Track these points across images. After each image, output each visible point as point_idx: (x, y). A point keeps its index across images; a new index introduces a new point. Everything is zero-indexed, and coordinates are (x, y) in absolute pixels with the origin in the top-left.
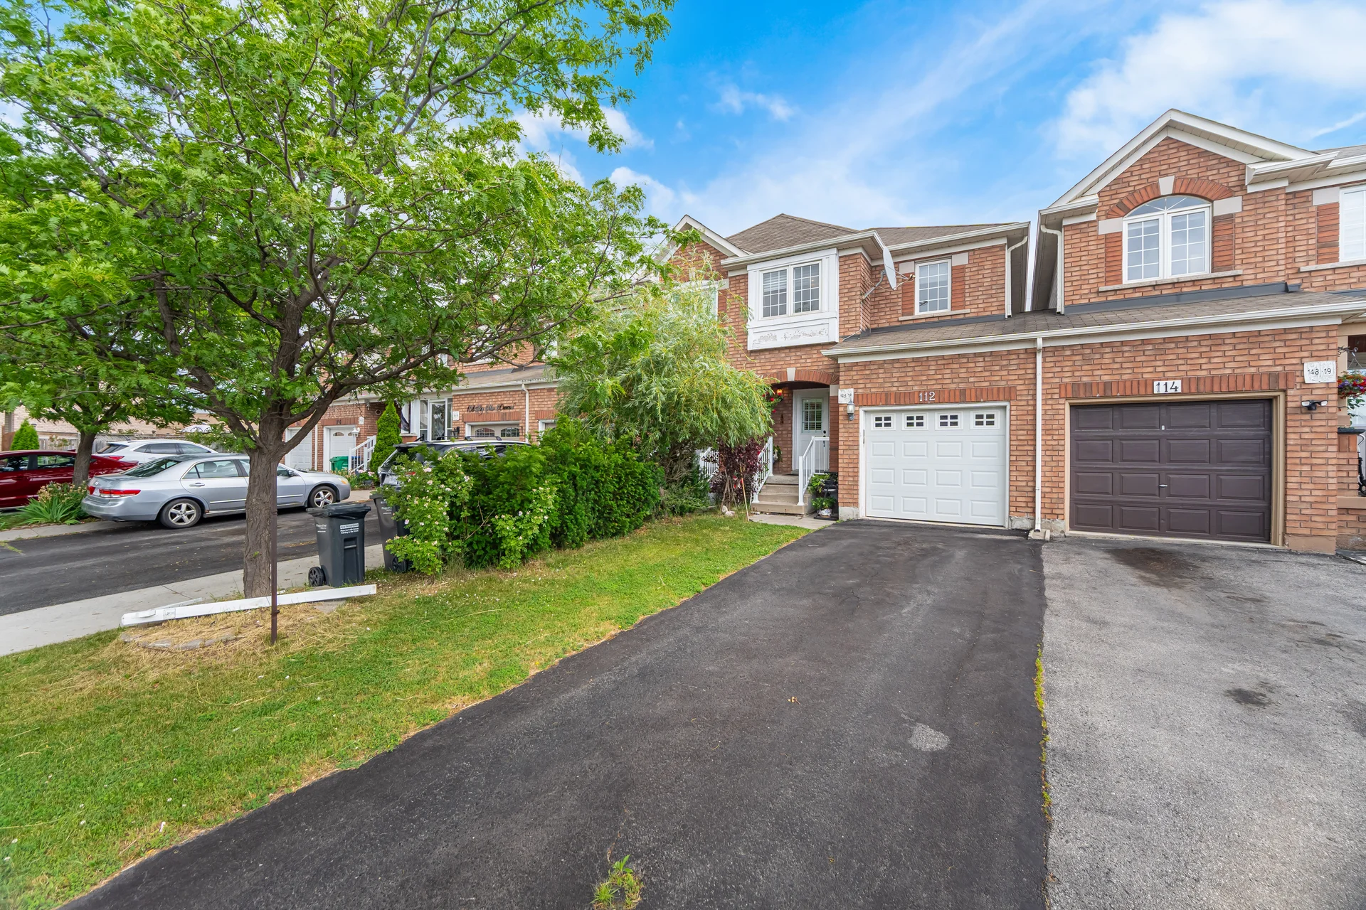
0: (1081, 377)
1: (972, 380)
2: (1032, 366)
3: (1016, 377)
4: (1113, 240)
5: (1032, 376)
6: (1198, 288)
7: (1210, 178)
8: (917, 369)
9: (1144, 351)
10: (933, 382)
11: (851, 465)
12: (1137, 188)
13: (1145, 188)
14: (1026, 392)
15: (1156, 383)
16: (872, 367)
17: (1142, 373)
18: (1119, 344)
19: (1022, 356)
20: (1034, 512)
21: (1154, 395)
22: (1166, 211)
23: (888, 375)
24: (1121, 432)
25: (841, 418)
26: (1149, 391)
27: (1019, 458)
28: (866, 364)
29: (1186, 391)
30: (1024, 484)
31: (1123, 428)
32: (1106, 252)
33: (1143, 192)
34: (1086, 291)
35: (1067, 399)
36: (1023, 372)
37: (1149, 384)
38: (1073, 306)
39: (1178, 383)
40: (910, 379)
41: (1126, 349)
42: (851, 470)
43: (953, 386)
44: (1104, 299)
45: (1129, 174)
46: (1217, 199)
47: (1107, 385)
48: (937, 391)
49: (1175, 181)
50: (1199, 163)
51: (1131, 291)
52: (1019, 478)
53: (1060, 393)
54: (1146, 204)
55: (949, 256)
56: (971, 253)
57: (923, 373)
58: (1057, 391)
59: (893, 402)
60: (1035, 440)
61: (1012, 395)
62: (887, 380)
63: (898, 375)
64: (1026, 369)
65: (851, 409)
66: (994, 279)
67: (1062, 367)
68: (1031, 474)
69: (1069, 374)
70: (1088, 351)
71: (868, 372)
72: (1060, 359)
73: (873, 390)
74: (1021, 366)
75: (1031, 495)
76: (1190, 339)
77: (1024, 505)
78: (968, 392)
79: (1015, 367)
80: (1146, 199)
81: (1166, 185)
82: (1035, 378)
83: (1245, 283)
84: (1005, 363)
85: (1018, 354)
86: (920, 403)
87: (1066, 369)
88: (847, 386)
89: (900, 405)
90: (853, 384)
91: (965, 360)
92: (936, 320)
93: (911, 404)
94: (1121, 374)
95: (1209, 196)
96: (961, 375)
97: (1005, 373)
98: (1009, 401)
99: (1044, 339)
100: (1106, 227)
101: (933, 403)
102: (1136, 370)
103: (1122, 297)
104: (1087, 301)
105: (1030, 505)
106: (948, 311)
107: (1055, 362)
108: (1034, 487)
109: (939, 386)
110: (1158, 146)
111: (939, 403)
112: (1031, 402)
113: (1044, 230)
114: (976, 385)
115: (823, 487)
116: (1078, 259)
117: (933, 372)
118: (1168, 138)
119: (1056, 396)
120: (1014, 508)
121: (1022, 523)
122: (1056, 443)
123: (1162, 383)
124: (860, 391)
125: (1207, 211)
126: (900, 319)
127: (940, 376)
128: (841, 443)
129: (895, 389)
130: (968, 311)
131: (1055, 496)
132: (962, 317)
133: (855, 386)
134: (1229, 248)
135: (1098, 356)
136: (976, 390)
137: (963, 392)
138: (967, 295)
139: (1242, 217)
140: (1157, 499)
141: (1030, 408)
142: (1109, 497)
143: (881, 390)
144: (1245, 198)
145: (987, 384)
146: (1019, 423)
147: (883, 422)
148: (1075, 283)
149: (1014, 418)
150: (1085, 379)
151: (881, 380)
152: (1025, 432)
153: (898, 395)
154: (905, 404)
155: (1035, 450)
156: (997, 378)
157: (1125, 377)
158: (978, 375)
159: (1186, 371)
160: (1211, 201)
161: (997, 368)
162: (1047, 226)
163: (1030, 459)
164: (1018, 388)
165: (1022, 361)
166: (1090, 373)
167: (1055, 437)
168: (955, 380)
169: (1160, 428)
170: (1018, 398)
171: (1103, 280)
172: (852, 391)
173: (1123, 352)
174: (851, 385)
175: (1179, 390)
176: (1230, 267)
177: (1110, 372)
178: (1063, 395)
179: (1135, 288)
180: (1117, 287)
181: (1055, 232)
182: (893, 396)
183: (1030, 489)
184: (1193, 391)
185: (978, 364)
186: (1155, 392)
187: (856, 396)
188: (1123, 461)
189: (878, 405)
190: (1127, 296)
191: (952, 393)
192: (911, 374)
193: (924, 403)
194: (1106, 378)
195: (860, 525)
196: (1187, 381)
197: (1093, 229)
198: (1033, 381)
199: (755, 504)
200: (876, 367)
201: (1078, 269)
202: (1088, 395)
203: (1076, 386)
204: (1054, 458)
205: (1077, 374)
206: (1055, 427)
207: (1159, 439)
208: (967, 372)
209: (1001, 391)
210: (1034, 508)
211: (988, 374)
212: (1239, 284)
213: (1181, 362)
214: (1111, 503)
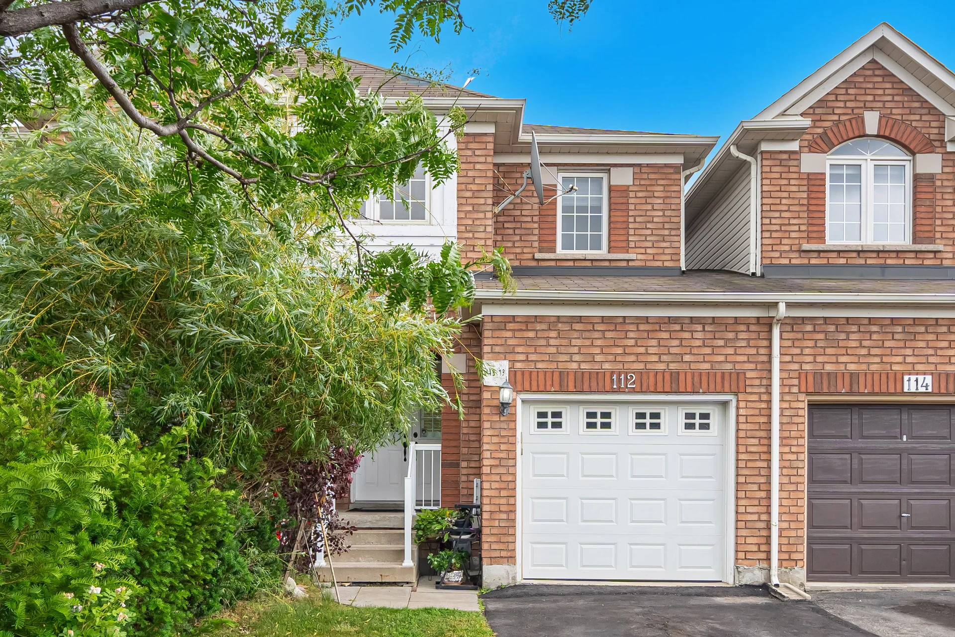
0: (824, 363)
1: (687, 358)
2: (765, 343)
3: (745, 358)
4: (815, 182)
5: (765, 359)
6: (901, 262)
7: (914, 124)
8: (609, 335)
9: (893, 333)
10: (633, 358)
11: (504, 493)
12: (843, 118)
13: (850, 120)
14: (757, 382)
15: (906, 378)
16: (539, 327)
17: (891, 364)
18: (866, 322)
19: (752, 328)
20: (768, 559)
21: (903, 393)
22: (869, 156)
23: (565, 342)
24: (860, 443)
25: (486, 410)
26: (899, 390)
27: (749, 480)
28: (529, 321)
29: (936, 391)
30: (755, 517)
31: (863, 437)
32: (809, 198)
33: (848, 124)
34: (787, 248)
35: (808, 394)
36: (753, 351)
37: (898, 378)
38: (771, 265)
39: (929, 379)
40: (598, 351)
41: (874, 328)
42: (503, 501)
43: (662, 366)
44: (806, 261)
45: (833, 98)
46: (919, 152)
47: (854, 377)
48: (640, 374)
49: (880, 118)
50: (903, 102)
51: (835, 255)
52: (750, 509)
53: (799, 386)
54: (849, 142)
55: (607, 168)
56: (637, 170)
57: (618, 342)
58: (796, 382)
59: (571, 388)
60: (769, 453)
61: (741, 384)
62: (563, 350)
63: (578, 342)
64: (758, 347)
65: (506, 395)
66: (668, 213)
67: (802, 348)
68: (764, 502)
69: (810, 359)
70: (832, 328)
71: (531, 334)
72: (800, 336)
73: (540, 365)
74: (752, 343)
75: (764, 533)
76: (940, 322)
77: (755, 548)
78: (682, 377)
79: (744, 344)
80: (851, 135)
81: (872, 122)
82: (770, 362)
83: (944, 262)
84: (731, 335)
85: (748, 325)
86: (613, 391)
87: (807, 351)
88: (496, 356)
89: (582, 392)
90: (507, 353)
91: (678, 327)
92: (588, 264)
93: (598, 392)
94: (869, 364)
95: (912, 147)
96: (673, 350)
97: (731, 351)
98: (736, 394)
99: (789, 305)
100: (810, 163)
101: (633, 391)
102: (885, 359)
103: (825, 261)
104: (786, 261)
105: (763, 548)
106: (603, 252)
107: (794, 340)
108: (769, 522)
109: (641, 366)
110: (863, 68)
111: (641, 392)
112: (764, 397)
113: (734, 151)
114: (693, 366)
115: (452, 532)
116: (778, 201)
117: (632, 342)
118: (873, 61)
119: (795, 390)
120: (742, 555)
121: (754, 576)
122: (793, 457)
123: (913, 378)
124: (518, 365)
125: (909, 167)
126: (538, 256)
127: (642, 350)
128: (486, 454)
129: (574, 366)
130: (633, 256)
131: (793, 533)
132: (624, 264)
133: (511, 357)
134: (930, 216)
135: (843, 336)
136: (693, 374)
137: (675, 376)
138: (631, 232)
139: (942, 180)
140: (897, 534)
141: (764, 405)
142: (848, 533)
143: (554, 366)
144: (946, 157)
145: (707, 366)
146: (749, 427)
147: (550, 420)
148: (774, 235)
149: (742, 419)
150: (829, 368)
151: (553, 350)
152: (756, 441)
153: (580, 376)
154: (591, 392)
155: (769, 468)
156: (722, 358)
157: (874, 367)
158: (695, 351)
159: (936, 364)
160: (913, 154)
161: (721, 343)
162: (739, 148)
163: (763, 480)
164: (749, 375)
165: (754, 336)
166: (834, 359)
167: (794, 449)
168: (664, 358)
169: (901, 438)
170: (749, 390)
171: (805, 235)
172: (505, 365)
173: (871, 333)
174: (504, 355)
175: (930, 390)
176: (932, 241)
177: (856, 359)
178: (803, 389)
179: (839, 252)
180: (820, 247)
181: (749, 158)
182: (571, 377)
183: (763, 525)
184: (943, 391)
185: (696, 335)
186: (906, 390)
187: (513, 373)
188: (863, 482)
189: (549, 392)
190: (831, 261)
191: (660, 377)
192: (599, 342)
193: (619, 391)
194: (852, 367)
195: (527, 595)
196: (938, 377)
197: (795, 163)
198: (766, 366)
199: (320, 568)
200: (544, 326)
201: (777, 215)
202: (832, 390)
203: (818, 375)
204: (793, 479)
205: (820, 359)
206: (793, 434)
207: (899, 452)
208: (681, 345)
209: (727, 378)
210: (769, 553)
211: (708, 351)
212: (939, 262)
213: (931, 352)
214: (850, 540)
